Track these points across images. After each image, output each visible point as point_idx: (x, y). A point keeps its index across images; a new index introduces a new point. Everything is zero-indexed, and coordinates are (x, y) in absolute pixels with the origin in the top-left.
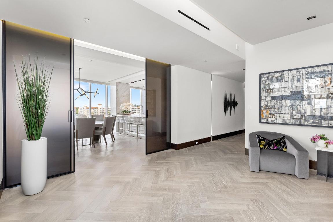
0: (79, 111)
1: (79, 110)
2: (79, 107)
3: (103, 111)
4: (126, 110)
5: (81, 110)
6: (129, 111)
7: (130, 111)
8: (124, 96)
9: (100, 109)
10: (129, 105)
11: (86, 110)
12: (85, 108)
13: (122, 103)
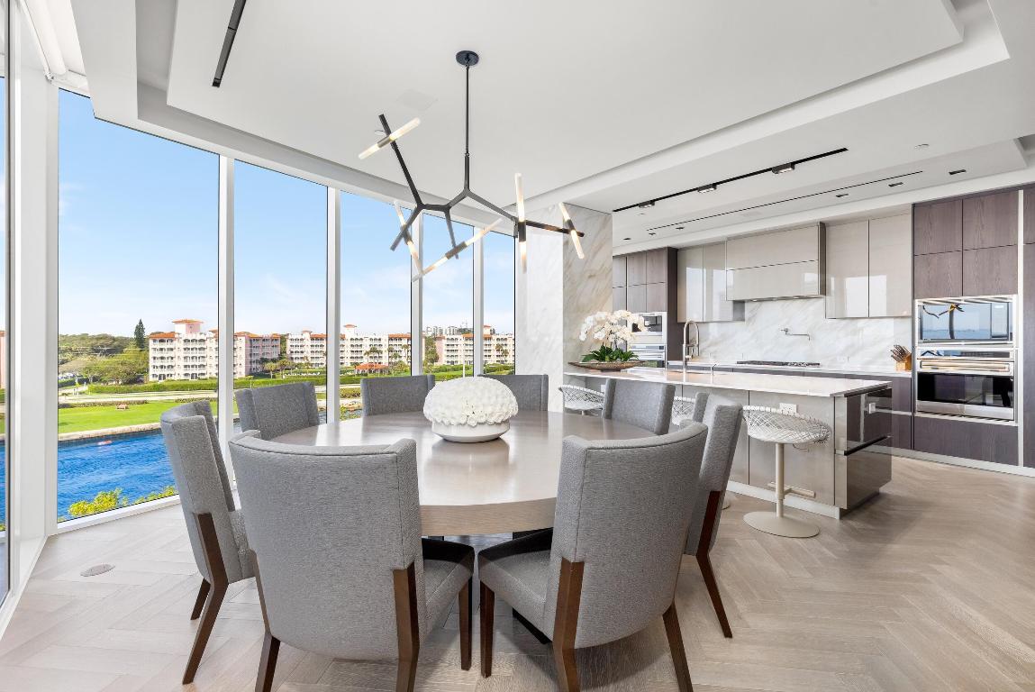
0: (288, 347)
1: (289, 343)
2: (288, 335)
3: (361, 345)
5: (294, 344)
9: (351, 339)
11: (309, 343)
12: (307, 336)
13: (590, 311)
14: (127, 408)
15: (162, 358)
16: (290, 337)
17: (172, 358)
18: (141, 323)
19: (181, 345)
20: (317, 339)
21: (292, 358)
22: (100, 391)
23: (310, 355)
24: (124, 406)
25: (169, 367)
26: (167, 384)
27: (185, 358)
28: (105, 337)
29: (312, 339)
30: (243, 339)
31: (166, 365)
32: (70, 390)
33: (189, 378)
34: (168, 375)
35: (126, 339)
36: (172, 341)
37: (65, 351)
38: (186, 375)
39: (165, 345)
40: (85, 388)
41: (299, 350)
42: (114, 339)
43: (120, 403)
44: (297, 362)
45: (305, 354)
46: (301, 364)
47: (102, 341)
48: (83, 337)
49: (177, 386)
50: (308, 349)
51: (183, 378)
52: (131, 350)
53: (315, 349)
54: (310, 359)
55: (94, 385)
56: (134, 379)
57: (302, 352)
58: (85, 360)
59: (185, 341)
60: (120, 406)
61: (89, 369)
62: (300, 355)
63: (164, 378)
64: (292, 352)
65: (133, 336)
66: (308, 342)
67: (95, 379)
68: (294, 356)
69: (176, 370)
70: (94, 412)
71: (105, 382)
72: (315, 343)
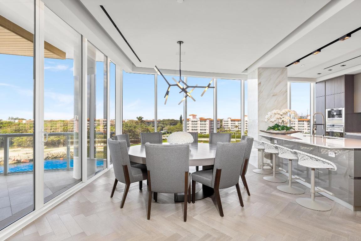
0: (223, 124)
1: (223, 122)
2: (223, 119)
4: (280, 124)
6: (286, 127)
7: (288, 126)
8: (273, 96)
10: (286, 114)
12: (229, 120)
16: (224, 120)
18: (181, 116)
19: (191, 123)
20: (233, 121)
21: (224, 128)
23: (230, 127)
27: (192, 127)
28: (173, 120)
29: (231, 121)
30: (208, 121)
35: (178, 120)
36: (189, 121)
37: (165, 124)
41: (227, 125)
42: (175, 121)
44: (226, 129)
45: (229, 127)
46: (227, 130)
47: (172, 121)
48: (169, 120)
50: (230, 125)
52: (179, 124)
53: (232, 125)
54: (230, 128)
57: (228, 126)
58: (168, 127)
59: (192, 121)
61: (169, 129)
62: (227, 127)
64: (224, 126)
65: (179, 120)
66: (230, 122)
68: (225, 127)
72: (232, 122)
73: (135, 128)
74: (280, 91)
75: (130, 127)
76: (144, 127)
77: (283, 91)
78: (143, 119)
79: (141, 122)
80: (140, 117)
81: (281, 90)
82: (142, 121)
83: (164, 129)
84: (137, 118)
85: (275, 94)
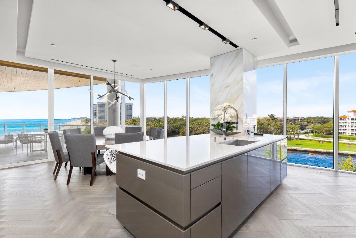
14: (323, 143)
15: (341, 126)
17: (345, 126)
19: (350, 121)
22: (317, 136)
24: (322, 142)
25: (344, 129)
26: (342, 136)
27: (352, 126)
31: (343, 128)
32: (307, 135)
33: (354, 135)
34: (344, 133)
35: (330, 118)
36: (345, 119)
37: (309, 122)
38: (352, 133)
39: (343, 121)
40: (312, 134)
42: (325, 118)
43: (321, 141)
47: (321, 119)
49: (347, 137)
51: (351, 134)
55: (315, 134)
56: (330, 133)
58: (314, 125)
59: (352, 119)
60: (320, 142)
61: (313, 128)
63: (342, 134)
67: (316, 132)
69: (347, 131)
70: (311, 143)
71: (318, 133)
73: (268, 125)
74: (234, 81)
75: (262, 124)
76: (279, 125)
77: (238, 80)
78: (275, 117)
79: (273, 120)
80: (271, 115)
81: (236, 78)
82: (274, 118)
83: (307, 127)
84: (269, 115)
85: (228, 85)
